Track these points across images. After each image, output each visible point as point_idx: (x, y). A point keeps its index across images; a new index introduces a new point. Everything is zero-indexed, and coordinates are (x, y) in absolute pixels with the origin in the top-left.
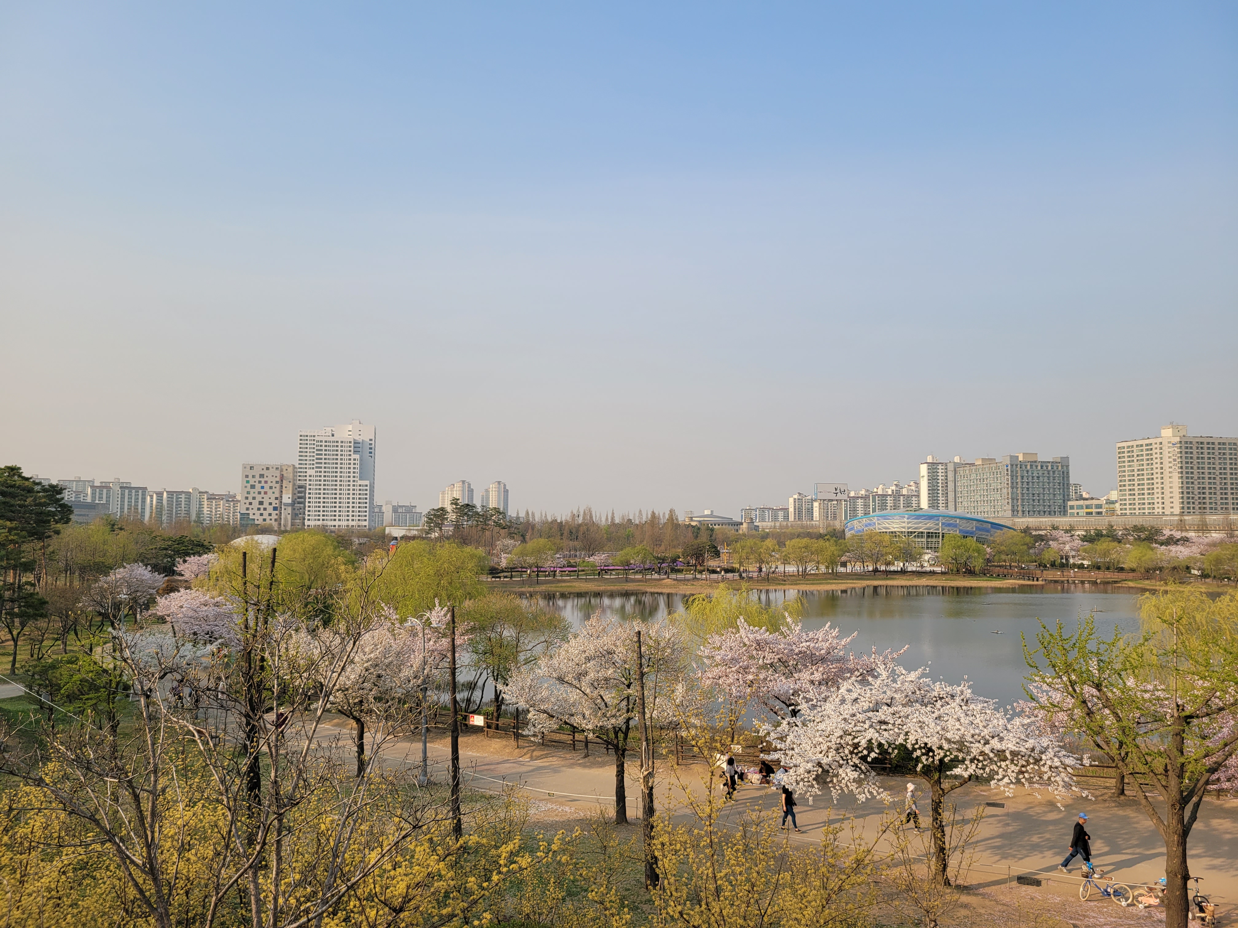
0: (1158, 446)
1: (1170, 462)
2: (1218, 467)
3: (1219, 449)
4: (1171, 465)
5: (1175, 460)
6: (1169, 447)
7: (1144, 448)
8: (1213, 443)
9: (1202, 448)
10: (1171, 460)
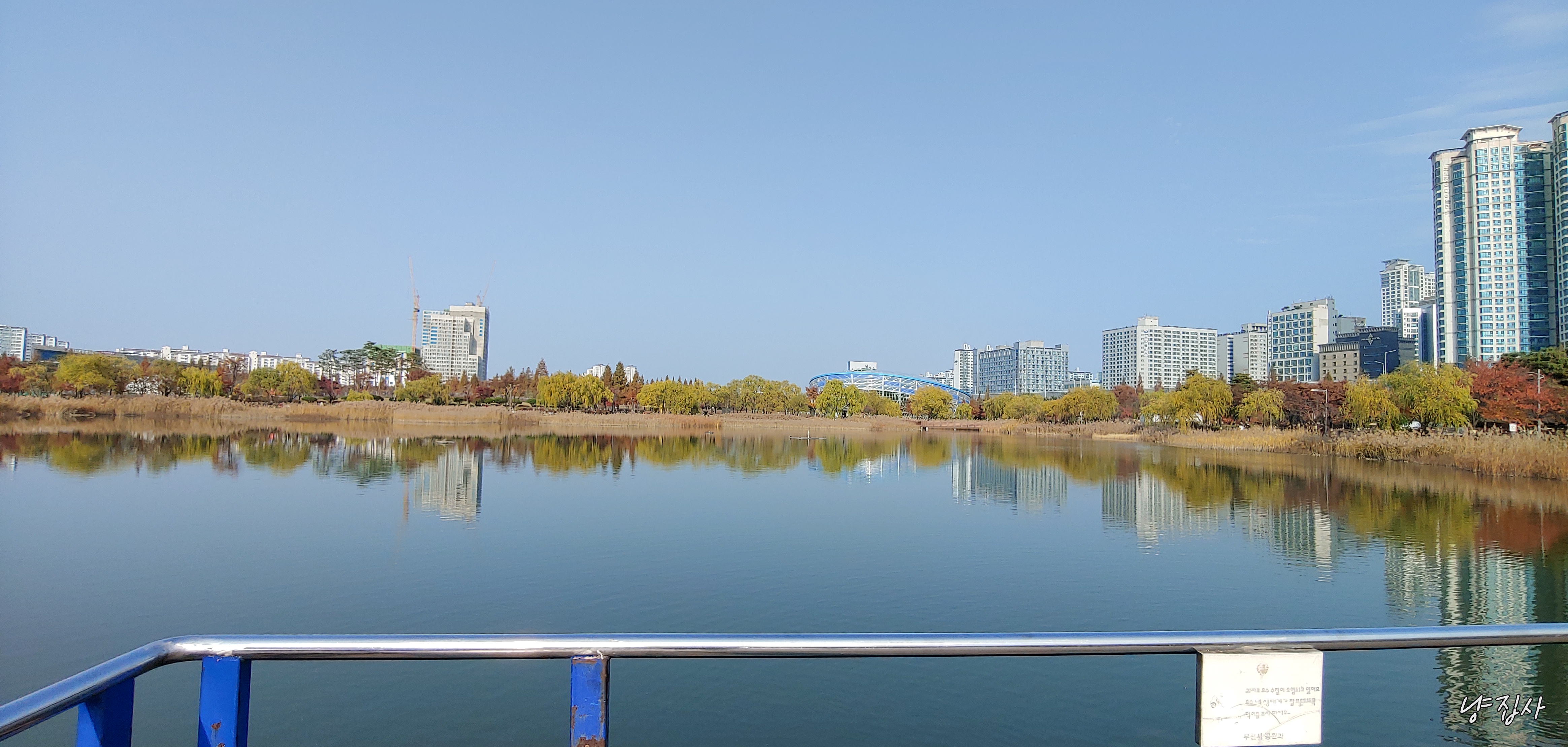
0: (1133, 333)
1: (1143, 348)
2: (1181, 352)
3: (1183, 337)
4: (1143, 350)
5: (1146, 346)
6: (1142, 335)
7: (1123, 335)
8: (1178, 332)
9: (1169, 336)
10: (1143, 345)
